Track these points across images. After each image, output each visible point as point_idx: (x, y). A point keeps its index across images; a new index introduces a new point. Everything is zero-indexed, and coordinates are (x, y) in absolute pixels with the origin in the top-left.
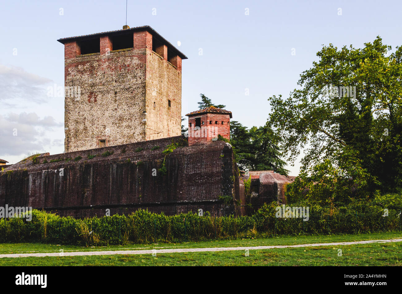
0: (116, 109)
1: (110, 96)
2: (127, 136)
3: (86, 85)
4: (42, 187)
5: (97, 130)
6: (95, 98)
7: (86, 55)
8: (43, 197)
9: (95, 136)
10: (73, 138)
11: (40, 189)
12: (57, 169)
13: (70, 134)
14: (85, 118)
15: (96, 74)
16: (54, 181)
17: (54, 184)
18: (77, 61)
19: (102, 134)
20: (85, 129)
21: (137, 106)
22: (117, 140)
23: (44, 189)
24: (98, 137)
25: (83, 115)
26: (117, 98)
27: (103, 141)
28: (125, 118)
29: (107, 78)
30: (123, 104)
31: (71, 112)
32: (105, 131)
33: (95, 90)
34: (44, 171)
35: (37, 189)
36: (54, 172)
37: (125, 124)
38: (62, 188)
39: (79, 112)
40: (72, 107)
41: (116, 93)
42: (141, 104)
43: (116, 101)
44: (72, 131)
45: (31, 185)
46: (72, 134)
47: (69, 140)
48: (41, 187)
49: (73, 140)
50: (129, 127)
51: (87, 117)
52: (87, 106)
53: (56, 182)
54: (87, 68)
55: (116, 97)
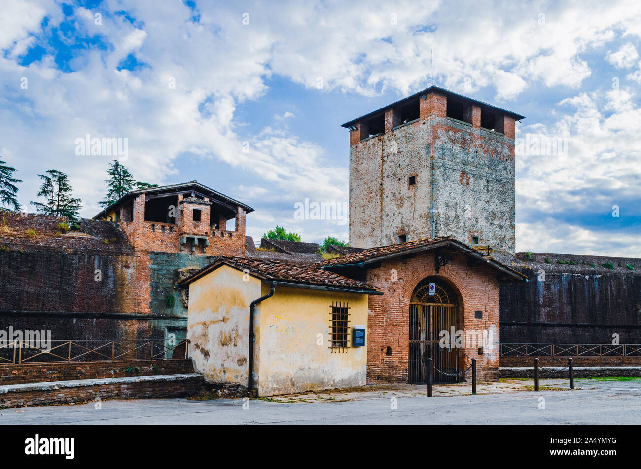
0: (488, 201)
1: (483, 183)
2: (499, 238)
3: (458, 160)
4: (564, 296)
5: (470, 222)
6: (468, 180)
7: (458, 121)
8: (567, 309)
9: (467, 229)
10: (442, 226)
11: (560, 297)
12: (589, 275)
13: (439, 219)
14: (456, 204)
15: (468, 150)
16: (586, 290)
17: (587, 293)
18: (447, 124)
19: (475, 229)
20: (457, 217)
21: (508, 205)
22: (489, 240)
23: (567, 298)
24: (470, 232)
25: (454, 198)
26: (490, 188)
27: (475, 239)
28: (497, 215)
29: (479, 159)
30: (496, 197)
31: (441, 190)
32: (477, 226)
33: (467, 170)
34: (565, 275)
35: (556, 297)
36: (584, 279)
37: (497, 222)
38: (601, 299)
39: (450, 193)
40: (441, 182)
41: (488, 182)
42: (511, 202)
43: (488, 191)
44: (442, 216)
45: (542, 290)
46: (442, 220)
47: (438, 228)
48: (562, 295)
49: (443, 229)
50: (500, 227)
51: (458, 203)
52: (458, 187)
53: (589, 291)
54: (458, 137)
55: (488, 186)
